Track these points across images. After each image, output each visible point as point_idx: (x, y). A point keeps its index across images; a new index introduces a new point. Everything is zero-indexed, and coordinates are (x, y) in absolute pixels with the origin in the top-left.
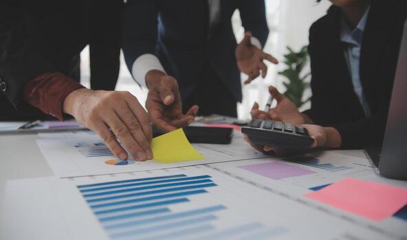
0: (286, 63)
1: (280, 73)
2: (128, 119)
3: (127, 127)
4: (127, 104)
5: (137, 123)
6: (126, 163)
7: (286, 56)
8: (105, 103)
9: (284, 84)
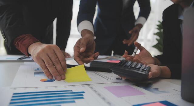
0: (158, 29)
1: (154, 34)
2: (53, 59)
3: (53, 63)
4: (54, 51)
5: (58, 61)
6: (52, 81)
7: (158, 26)
8: (43, 50)
9: (157, 39)
